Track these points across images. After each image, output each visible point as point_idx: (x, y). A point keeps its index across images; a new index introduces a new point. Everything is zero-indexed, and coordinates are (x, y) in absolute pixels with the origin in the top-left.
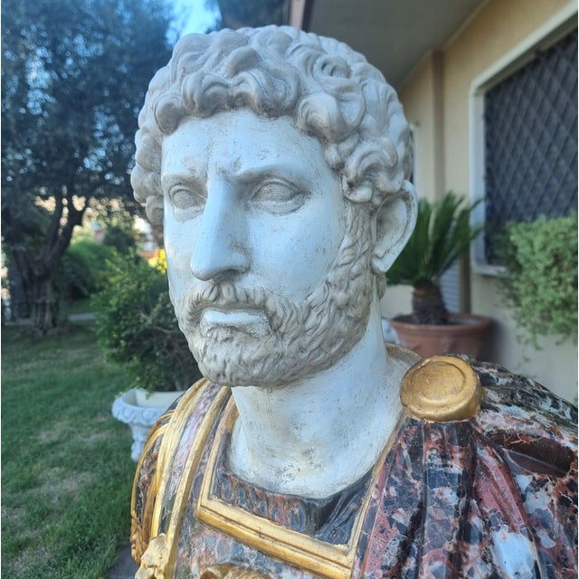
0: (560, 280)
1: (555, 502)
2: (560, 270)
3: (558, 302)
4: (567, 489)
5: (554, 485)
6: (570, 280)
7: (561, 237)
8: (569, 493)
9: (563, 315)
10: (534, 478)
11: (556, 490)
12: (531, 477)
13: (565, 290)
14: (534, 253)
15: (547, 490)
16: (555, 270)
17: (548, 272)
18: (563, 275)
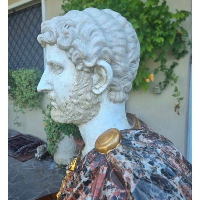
0: (31, 90)
1: (111, 196)
2: (31, 86)
3: (31, 97)
4: (120, 194)
5: (116, 190)
6: (34, 90)
7: (31, 76)
8: (119, 196)
9: (33, 101)
10: (111, 184)
11: (115, 192)
12: (111, 183)
13: (33, 93)
14: (22, 81)
15: (112, 190)
16: (30, 86)
17: (28, 87)
18: (32, 88)
